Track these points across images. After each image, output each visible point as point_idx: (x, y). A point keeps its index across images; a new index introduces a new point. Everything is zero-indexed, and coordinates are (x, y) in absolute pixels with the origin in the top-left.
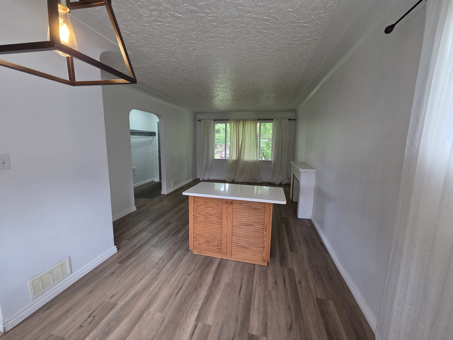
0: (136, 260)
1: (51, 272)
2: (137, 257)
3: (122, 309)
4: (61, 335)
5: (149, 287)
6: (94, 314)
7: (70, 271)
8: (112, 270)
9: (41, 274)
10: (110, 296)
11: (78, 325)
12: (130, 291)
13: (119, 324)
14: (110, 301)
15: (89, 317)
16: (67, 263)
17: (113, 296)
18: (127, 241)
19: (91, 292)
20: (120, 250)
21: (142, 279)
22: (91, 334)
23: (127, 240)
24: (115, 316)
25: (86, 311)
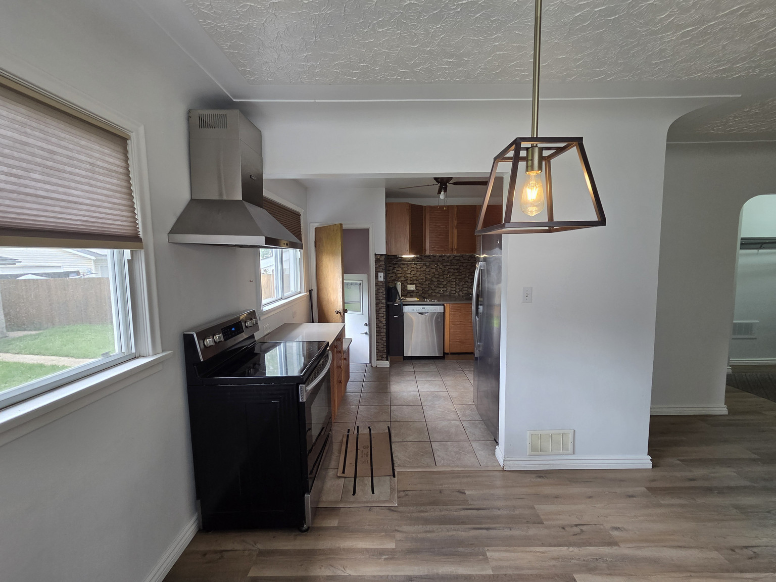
0: (682, 506)
1: (551, 436)
2: (687, 503)
3: (624, 558)
4: (542, 517)
5: (693, 574)
6: (584, 528)
7: (572, 450)
8: (631, 490)
9: (542, 431)
10: (614, 525)
11: (560, 522)
12: (648, 547)
13: (610, 575)
14: (611, 532)
15: (576, 525)
16: (571, 436)
17: (617, 529)
18: (679, 462)
19: (590, 497)
20: (656, 468)
21: (681, 547)
22: (571, 549)
23: (679, 460)
24: (610, 560)
25: (575, 516)
